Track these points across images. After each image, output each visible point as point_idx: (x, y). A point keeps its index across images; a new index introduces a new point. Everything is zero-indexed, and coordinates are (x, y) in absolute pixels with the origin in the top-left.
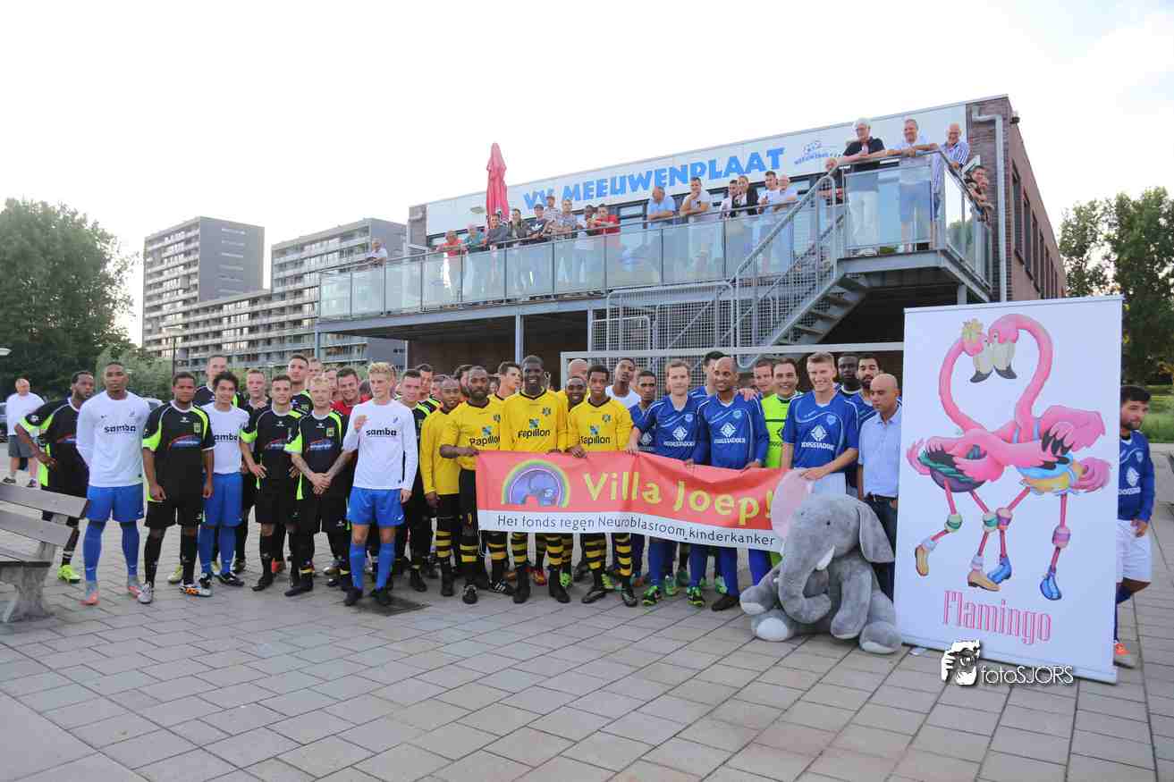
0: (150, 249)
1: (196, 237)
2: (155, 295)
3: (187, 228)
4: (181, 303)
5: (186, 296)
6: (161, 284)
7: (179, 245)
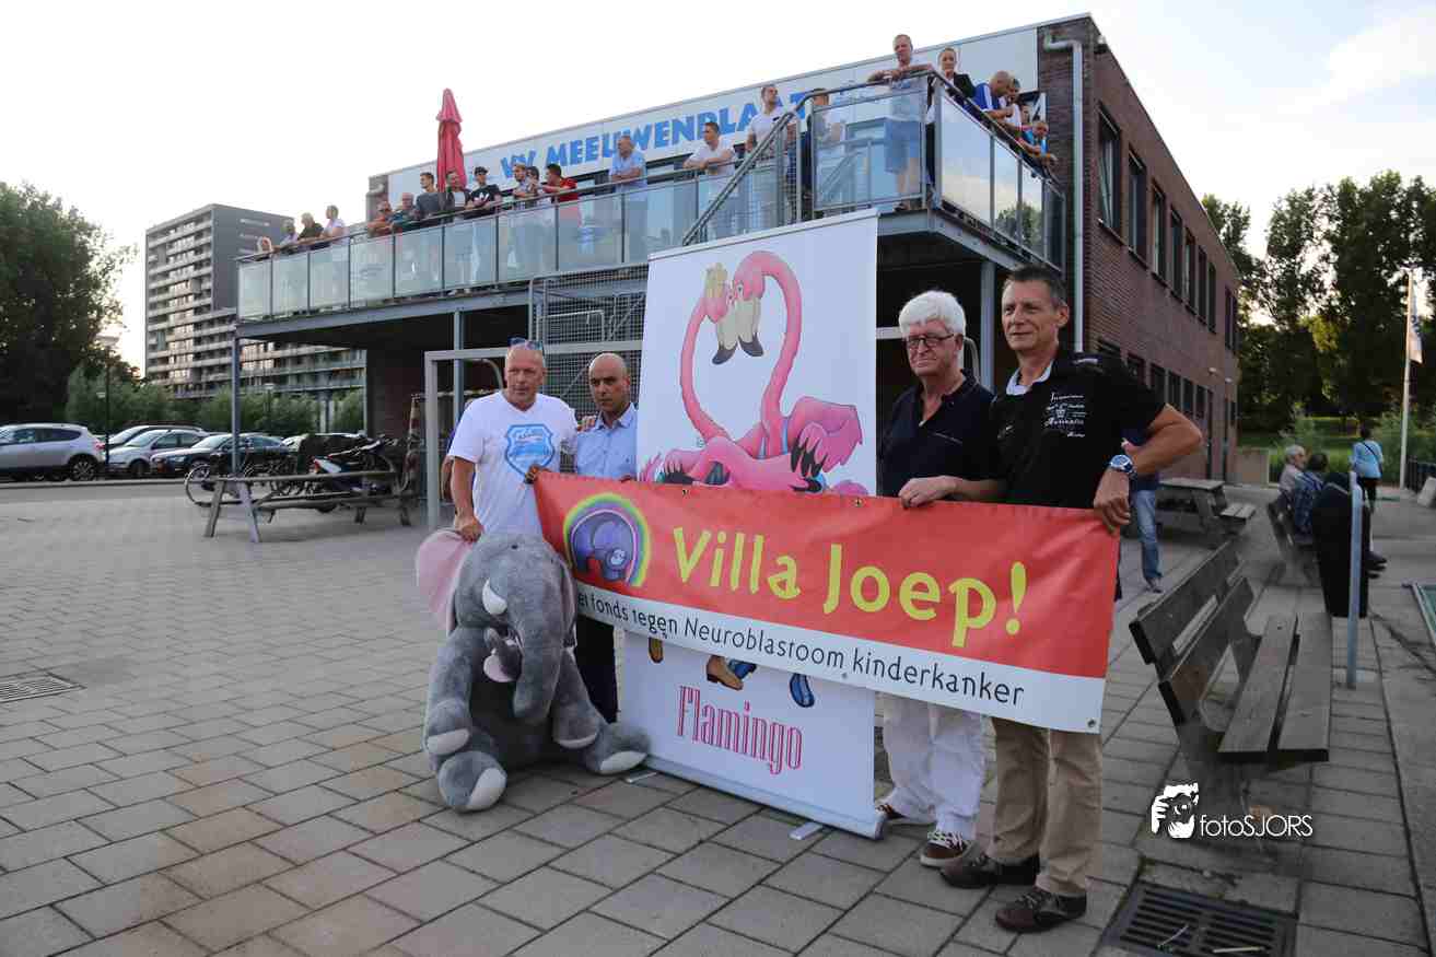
0: (151, 245)
1: (208, 229)
2: (159, 302)
3: (198, 219)
4: (192, 311)
5: (197, 303)
6: (166, 288)
7: (189, 239)
